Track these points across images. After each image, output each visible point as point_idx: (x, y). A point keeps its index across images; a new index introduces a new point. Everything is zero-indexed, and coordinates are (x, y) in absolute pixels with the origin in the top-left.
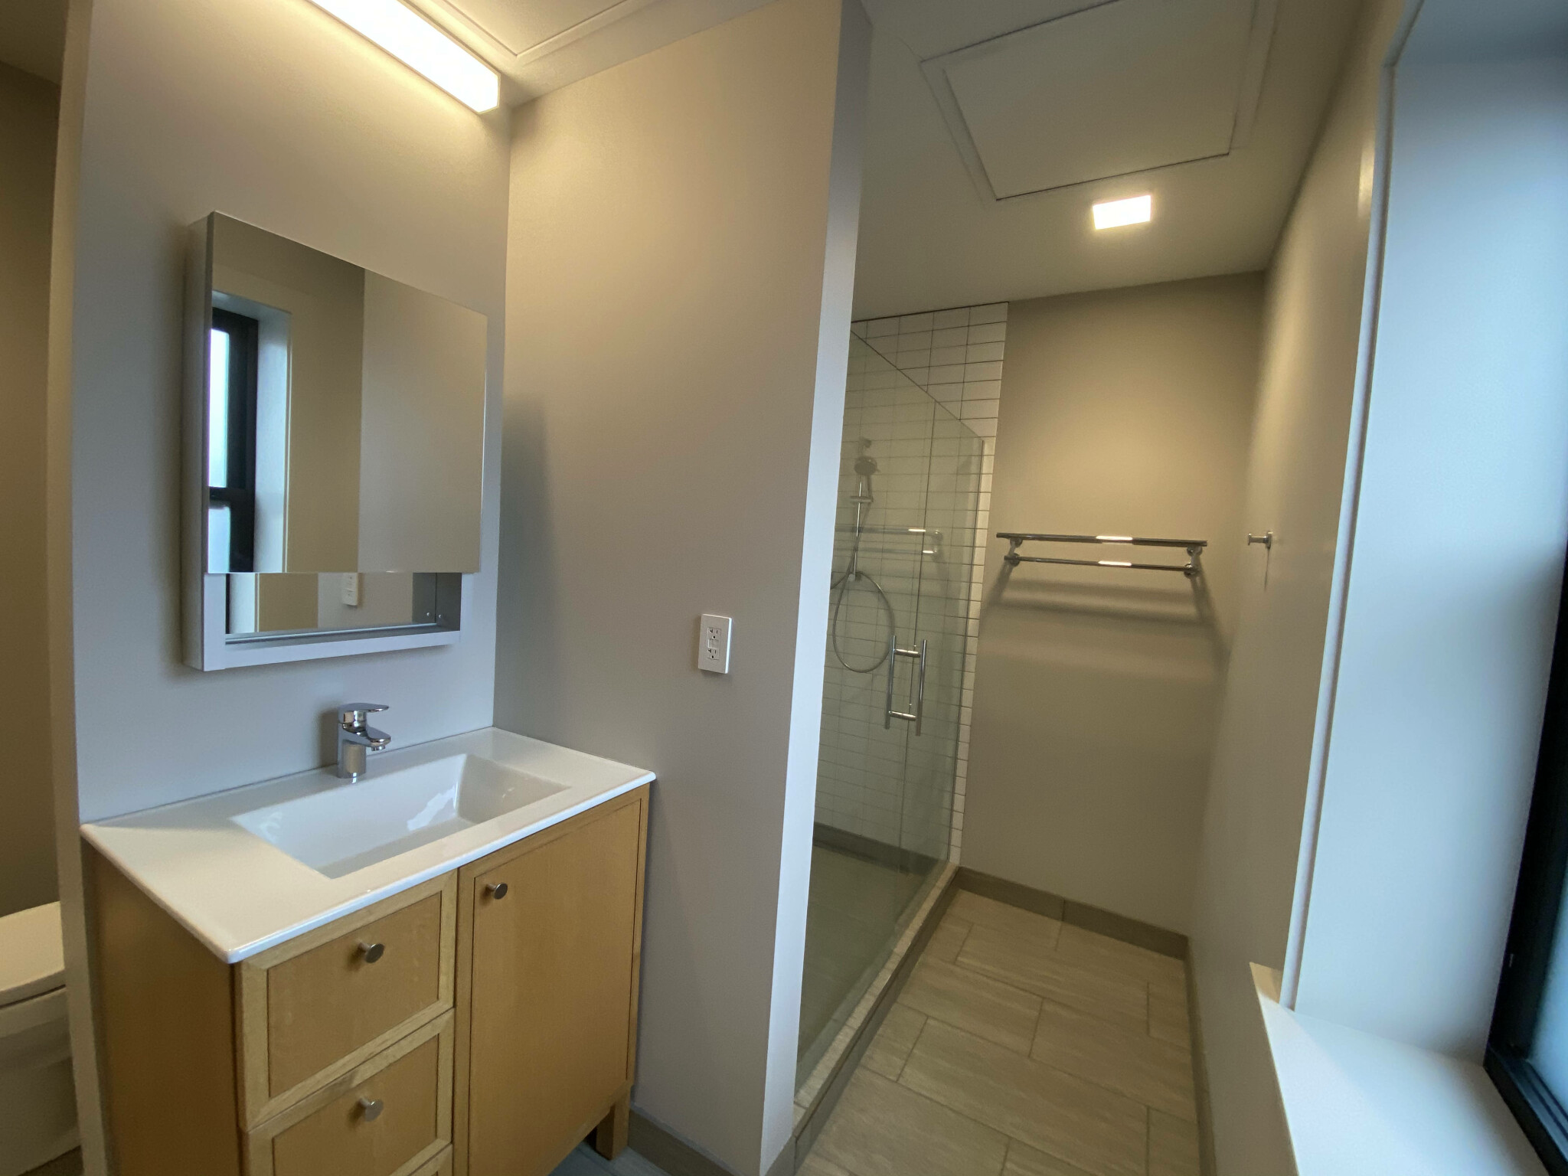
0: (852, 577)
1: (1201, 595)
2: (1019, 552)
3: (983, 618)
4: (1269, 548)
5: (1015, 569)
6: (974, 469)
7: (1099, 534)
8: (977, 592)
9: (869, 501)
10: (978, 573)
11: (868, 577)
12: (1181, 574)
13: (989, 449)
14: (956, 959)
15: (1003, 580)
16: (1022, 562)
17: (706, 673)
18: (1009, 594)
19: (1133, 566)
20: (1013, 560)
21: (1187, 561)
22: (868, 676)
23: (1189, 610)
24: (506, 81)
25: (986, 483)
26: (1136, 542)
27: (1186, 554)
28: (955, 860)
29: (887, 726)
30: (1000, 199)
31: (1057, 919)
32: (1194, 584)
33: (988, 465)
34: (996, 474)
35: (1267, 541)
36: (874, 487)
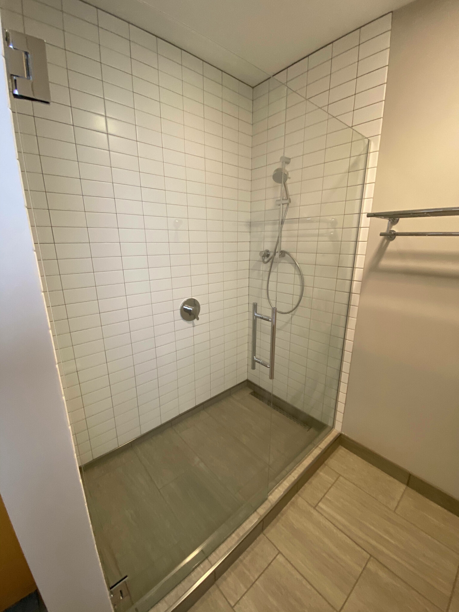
0: (277, 255)
2: (395, 229)
3: (364, 281)
5: (391, 243)
6: (361, 166)
8: (361, 262)
9: (287, 201)
10: (362, 248)
11: (288, 253)
13: (374, 147)
14: (317, 505)
15: (381, 252)
16: (397, 237)
18: (385, 263)
20: (390, 236)
22: (289, 315)
25: (371, 176)
28: (338, 429)
29: (253, 367)
33: (373, 160)
34: (379, 167)
36: (290, 192)
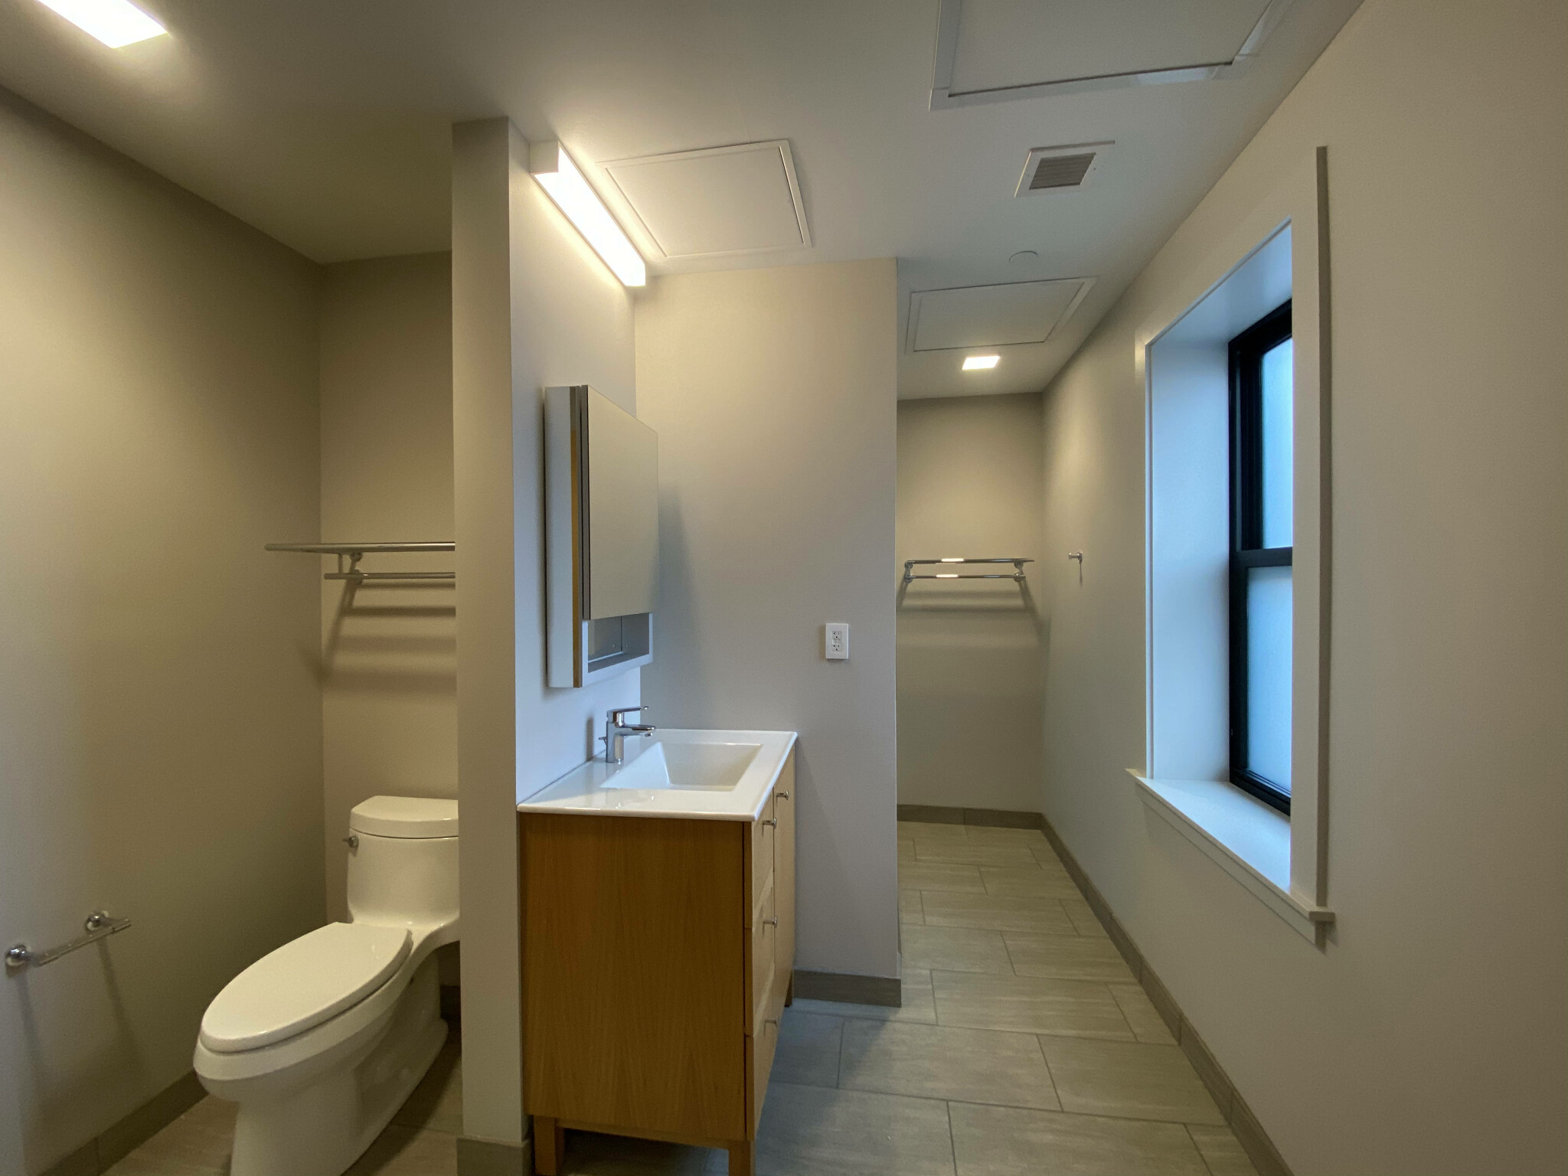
1: (1025, 592)
2: (910, 573)
4: (1081, 561)
5: (909, 585)
7: (944, 558)
12: (1012, 580)
14: (916, 858)
15: (903, 593)
16: (911, 580)
17: (829, 660)
19: (960, 577)
20: (908, 579)
21: (1016, 571)
23: (1018, 602)
24: (650, 268)
26: (967, 562)
27: (1014, 567)
30: (917, 351)
31: (961, 824)
32: (1020, 585)
35: (1080, 558)
